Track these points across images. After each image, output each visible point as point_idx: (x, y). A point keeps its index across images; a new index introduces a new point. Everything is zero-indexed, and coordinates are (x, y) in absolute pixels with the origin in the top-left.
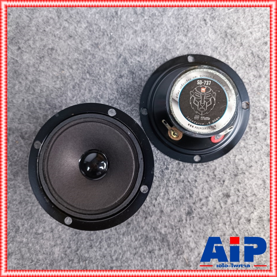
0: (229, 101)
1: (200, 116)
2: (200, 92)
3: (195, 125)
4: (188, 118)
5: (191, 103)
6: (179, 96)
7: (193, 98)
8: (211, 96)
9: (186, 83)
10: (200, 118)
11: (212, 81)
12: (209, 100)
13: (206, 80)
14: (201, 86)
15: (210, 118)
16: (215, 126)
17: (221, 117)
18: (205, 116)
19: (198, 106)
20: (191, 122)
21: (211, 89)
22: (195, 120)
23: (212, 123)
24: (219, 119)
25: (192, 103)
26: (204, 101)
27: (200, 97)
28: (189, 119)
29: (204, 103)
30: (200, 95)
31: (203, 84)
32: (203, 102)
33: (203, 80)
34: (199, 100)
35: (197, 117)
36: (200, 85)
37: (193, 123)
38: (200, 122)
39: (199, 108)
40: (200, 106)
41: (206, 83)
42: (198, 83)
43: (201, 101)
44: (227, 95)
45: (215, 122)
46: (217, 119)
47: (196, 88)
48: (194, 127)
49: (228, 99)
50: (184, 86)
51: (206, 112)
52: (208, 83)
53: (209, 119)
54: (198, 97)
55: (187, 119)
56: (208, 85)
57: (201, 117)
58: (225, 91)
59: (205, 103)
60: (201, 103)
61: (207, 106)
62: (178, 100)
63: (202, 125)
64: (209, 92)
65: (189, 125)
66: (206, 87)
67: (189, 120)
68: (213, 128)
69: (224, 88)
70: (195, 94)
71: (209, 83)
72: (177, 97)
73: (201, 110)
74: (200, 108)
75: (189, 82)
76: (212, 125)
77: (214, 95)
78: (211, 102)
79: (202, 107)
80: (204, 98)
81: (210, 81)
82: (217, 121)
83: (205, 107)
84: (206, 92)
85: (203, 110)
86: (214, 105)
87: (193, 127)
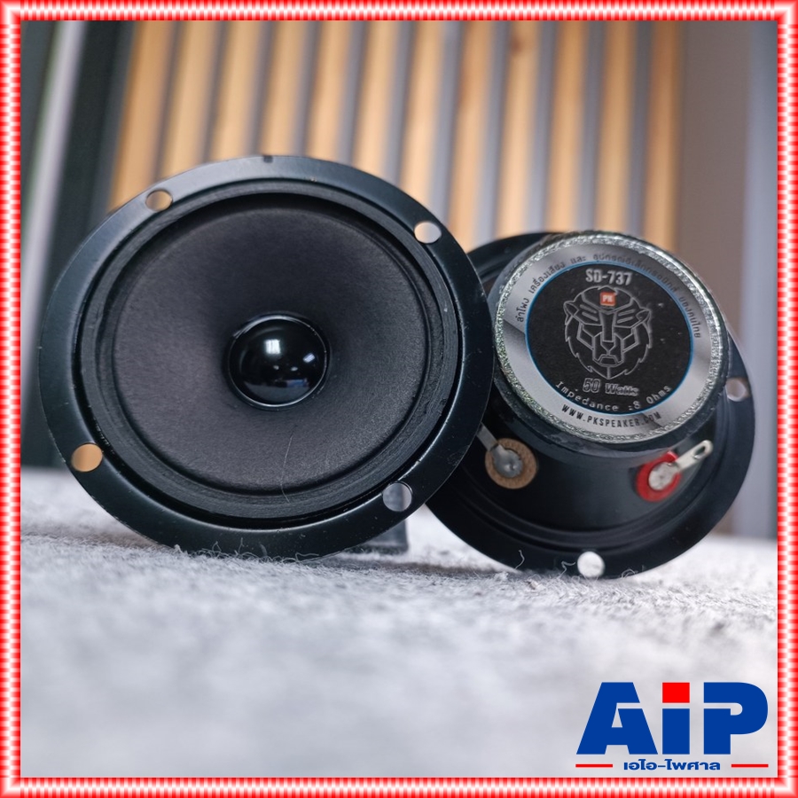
0: (698, 335)
1: (604, 381)
2: (598, 304)
3: (587, 412)
4: (562, 387)
5: (568, 339)
6: (525, 316)
7: (574, 324)
8: (635, 320)
9: (550, 277)
10: (603, 388)
11: (634, 272)
12: (629, 331)
13: (617, 268)
14: (600, 288)
15: (636, 390)
16: (658, 416)
17: (674, 387)
18: (622, 381)
19: (593, 347)
20: (572, 400)
21: (633, 299)
22: (585, 395)
23: (646, 406)
24: (669, 394)
25: (574, 340)
26: (614, 335)
27: (599, 322)
28: (565, 390)
29: (614, 340)
30: (597, 315)
31: (605, 281)
33: (605, 268)
34: (596, 330)
35: (591, 385)
36: (596, 284)
37: (579, 403)
38: (602, 401)
39: (598, 356)
41: (616, 278)
42: (590, 278)
43: (602, 334)
44: (688, 318)
45: (657, 403)
46: (662, 393)
47: (582, 293)
48: (585, 417)
49: (693, 330)
50: (543, 284)
51: (621, 368)
52: (621, 278)
53: (633, 391)
54: (593, 322)
55: (559, 390)
56: (623, 285)
57: (608, 386)
58: (680, 304)
59: (618, 341)
60: (603, 340)
61: (624, 350)
62: (523, 326)
63: (611, 412)
64: (627, 306)
65: (565, 409)
66: (615, 289)
67: (565, 395)
68: (651, 422)
69: (676, 296)
70: (582, 310)
71: (626, 277)
72: (520, 319)
73: (606, 361)
74: (602, 356)
75: (557, 272)
76: (647, 412)
77: (644, 315)
78: (636, 338)
79: (609, 352)
80: (614, 325)
81: (629, 274)
82: (663, 399)
83: (617, 352)
84: (617, 306)
85: (611, 361)
86: (649, 346)
87: (580, 416)
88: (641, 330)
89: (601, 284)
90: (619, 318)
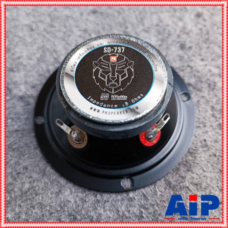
0: (156, 70)
1: (110, 95)
2: (109, 61)
3: (101, 109)
4: (90, 98)
5: (94, 77)
6: (75, 70)
7: (97, 71)
8: (126, 66)
9: (87, 53)
10: (110, 97)
11: (125, 47)
12: (124, 71)
13: (118, 46)
14: (110, 55)
15: (126, 97)
16: (137, 108)
17: (145, 93)
18: (119, 94)
19: (106, 80)
20: (95, 104)
21: (125, 57)
22: (101, 101)
23: (131, 104)
24: (142, 98)
25: (97, 77)
26: (116, 74)
27: (109, 69)
28: (92, 100)
29: (116, 76)
30: (108, 66)
31: (112, 52)
32: (113, 75)
33: (112, 47)
35: (104, 97)
37: (99, 105)
38: (110, 104)
39: (108, 84)
40: (109, 81)
41: (117, 50)
42: (105, 51)
43: (110, 74)
44: (151, 63)
45: (136, 102)
46: (139, 97)
47: (102, 58)
48: (101, 112)
49: (154, 68)
50: (84, 56)
51: (119, 88)
52: (120, 50)
53: (125, 97)
55: (89, 100)
56: (121, 53)
57: (113, 96)
58: (148, 58)
59: (118, 76)
60: (111, 76)
61: (121, 80)
62: (73, 74)
63: (114, 108)
64: (123, 61)
65: (91, 108)
66: (117, 54)
67: (92, 102)
68: (134, 111)
69: (145, 55)
71: (122, 50)
72: (72, 71)
73: (111, 85)
74: (110, 83)
75: (90, 50)
76: (131, 107)
78: (127, 75)
79: (113, 81)
80: (116, 69)
81: (124, 48)
82: (139, 100)
83: (117, 81)
85: (115, 85)
86: (133, 77)
87: (98, 111)
88: (129, 70)
89: (110, 53)
90: (118, 66)
